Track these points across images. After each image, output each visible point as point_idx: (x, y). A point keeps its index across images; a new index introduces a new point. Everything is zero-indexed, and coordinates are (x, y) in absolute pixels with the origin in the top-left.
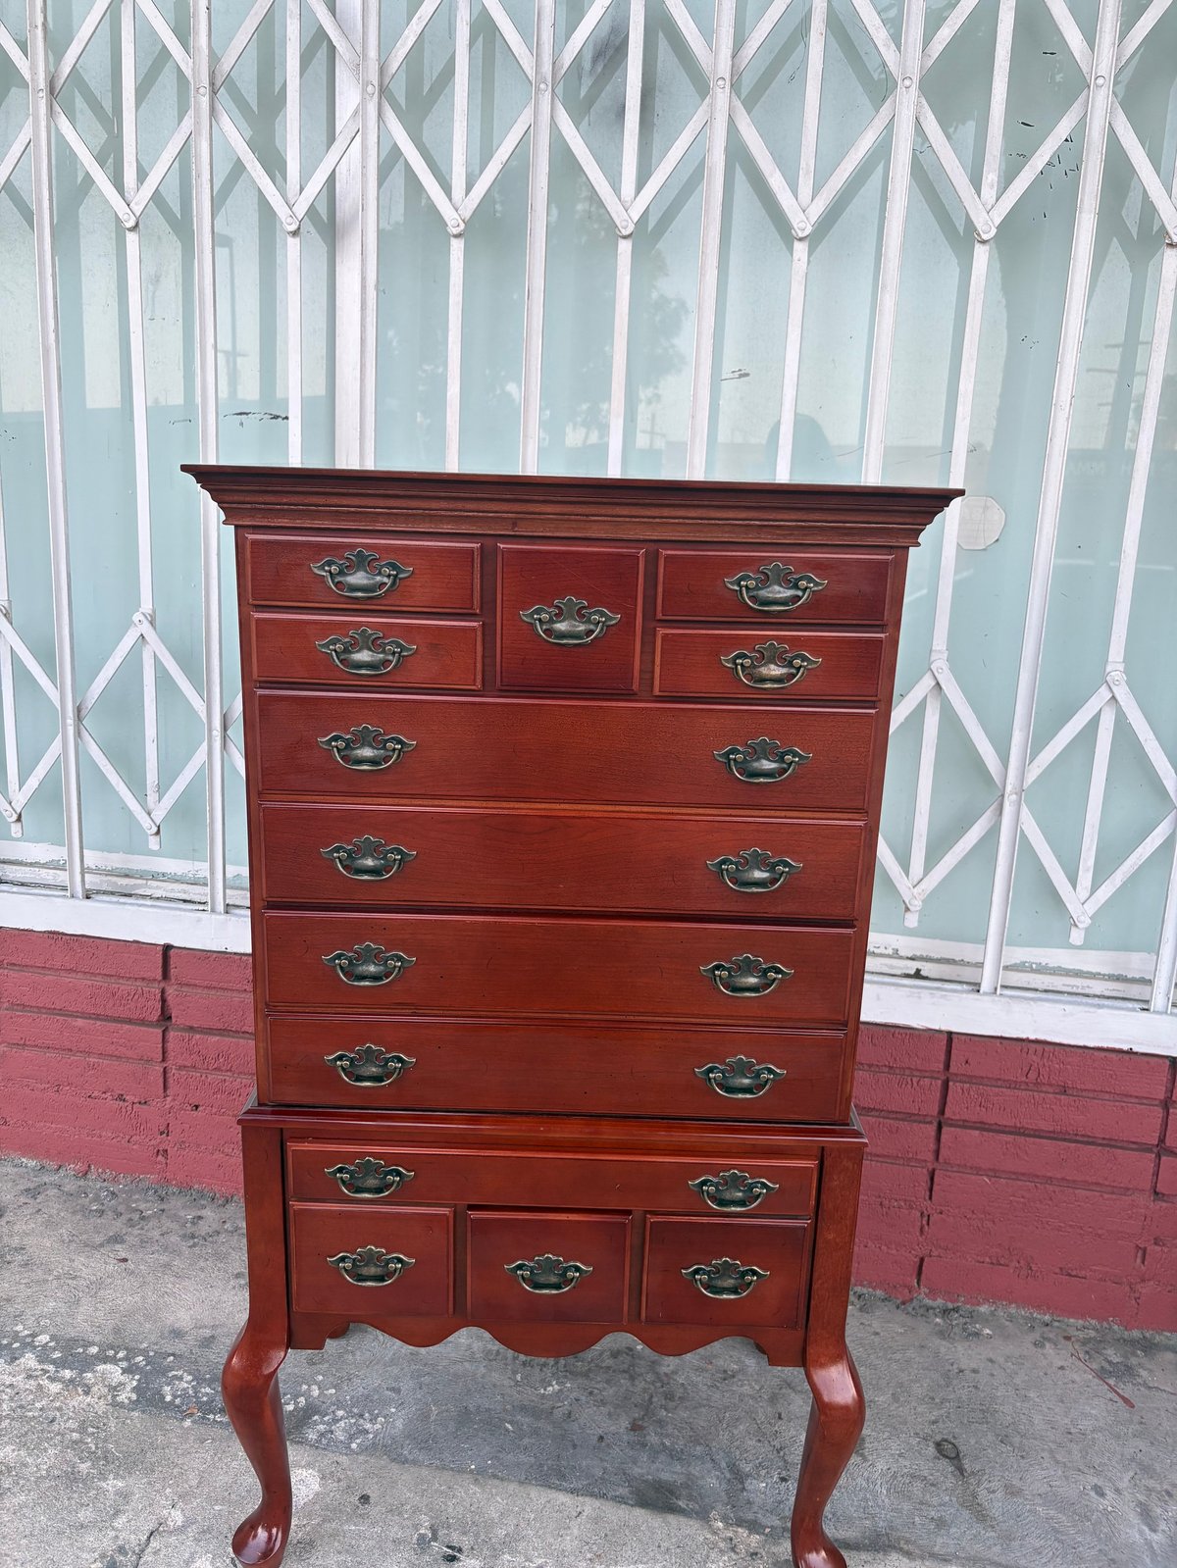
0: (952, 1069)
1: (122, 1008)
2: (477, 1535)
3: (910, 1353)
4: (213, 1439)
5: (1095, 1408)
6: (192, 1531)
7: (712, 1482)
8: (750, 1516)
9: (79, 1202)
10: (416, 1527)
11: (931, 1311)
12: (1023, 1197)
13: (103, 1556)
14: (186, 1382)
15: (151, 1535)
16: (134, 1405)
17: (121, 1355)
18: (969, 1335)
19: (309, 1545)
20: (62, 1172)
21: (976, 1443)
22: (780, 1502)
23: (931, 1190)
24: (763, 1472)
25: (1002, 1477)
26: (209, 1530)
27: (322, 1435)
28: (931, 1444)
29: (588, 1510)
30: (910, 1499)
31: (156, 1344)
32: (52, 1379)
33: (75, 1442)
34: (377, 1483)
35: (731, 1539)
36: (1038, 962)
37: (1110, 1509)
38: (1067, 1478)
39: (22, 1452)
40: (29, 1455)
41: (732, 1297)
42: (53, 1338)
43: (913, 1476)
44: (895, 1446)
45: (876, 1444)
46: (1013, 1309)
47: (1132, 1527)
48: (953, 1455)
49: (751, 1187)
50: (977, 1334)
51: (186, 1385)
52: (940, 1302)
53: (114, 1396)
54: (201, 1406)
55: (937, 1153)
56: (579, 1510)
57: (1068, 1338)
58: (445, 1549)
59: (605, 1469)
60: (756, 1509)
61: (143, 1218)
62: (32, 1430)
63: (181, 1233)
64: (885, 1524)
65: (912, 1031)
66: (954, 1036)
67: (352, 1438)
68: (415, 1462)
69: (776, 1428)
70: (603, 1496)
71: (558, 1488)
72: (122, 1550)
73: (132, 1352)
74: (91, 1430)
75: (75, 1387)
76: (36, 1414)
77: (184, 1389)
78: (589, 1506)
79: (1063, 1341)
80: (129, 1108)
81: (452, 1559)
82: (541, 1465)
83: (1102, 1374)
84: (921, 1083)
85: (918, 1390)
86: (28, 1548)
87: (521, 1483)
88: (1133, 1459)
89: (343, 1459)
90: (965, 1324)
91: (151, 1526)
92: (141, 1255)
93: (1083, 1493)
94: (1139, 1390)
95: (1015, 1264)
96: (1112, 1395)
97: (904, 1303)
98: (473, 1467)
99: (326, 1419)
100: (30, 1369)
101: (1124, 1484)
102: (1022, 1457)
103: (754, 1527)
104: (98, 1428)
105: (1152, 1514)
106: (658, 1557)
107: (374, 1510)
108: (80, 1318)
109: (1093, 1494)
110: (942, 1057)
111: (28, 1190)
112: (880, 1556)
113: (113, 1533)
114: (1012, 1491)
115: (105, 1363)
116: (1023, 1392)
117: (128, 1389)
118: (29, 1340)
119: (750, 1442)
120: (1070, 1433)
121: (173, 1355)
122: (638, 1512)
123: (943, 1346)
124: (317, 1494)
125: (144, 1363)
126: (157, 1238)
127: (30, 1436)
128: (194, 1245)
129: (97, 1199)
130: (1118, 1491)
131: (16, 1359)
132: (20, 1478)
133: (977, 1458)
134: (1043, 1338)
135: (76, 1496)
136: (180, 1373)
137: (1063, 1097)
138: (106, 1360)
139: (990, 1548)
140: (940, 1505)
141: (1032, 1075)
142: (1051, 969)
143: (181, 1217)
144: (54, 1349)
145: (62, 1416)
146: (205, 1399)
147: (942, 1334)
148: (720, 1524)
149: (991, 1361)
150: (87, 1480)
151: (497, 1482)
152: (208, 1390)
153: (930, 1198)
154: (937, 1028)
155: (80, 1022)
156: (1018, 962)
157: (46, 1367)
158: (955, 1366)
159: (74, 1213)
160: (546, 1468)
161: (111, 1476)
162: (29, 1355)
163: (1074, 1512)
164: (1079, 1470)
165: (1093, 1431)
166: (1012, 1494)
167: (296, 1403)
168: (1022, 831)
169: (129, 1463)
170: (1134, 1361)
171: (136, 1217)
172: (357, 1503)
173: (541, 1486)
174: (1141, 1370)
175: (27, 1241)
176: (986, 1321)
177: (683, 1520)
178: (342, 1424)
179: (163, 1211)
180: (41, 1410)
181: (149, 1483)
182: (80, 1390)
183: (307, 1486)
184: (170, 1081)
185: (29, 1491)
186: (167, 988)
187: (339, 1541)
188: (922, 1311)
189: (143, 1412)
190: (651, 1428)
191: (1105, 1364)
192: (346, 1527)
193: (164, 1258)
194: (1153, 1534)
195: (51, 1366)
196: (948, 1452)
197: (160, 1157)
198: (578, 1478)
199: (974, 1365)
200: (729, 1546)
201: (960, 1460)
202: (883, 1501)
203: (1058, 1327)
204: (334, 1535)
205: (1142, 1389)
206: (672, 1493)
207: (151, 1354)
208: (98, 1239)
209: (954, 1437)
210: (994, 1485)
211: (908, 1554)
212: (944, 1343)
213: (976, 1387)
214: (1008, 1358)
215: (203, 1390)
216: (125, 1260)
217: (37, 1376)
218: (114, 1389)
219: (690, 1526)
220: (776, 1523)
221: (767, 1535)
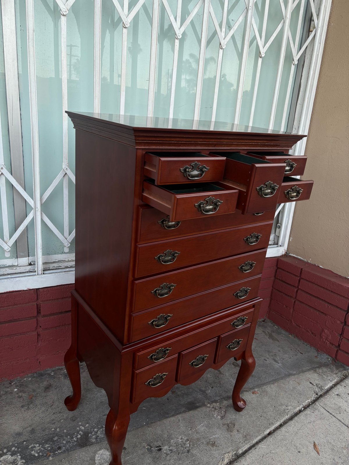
2: (160, 440)
4: (64, 458)
7: (200, 396)
8: (213, 400)
10: (144, 447)
14: (38, 447)
17: (5, 451)
22: (216, 393)
24: (207, 388)
27: (96, 438)
28: (232, 365)
31: (15, 441)
35: (213, 407)
37: (269, 363)
38: (259, 360)
43: (234, 374)
44: (226, 369)
45: (223, 370)
47: (275, 364)
51: (38, 448)
54: (50, 451)
56: (178, 419)
58: (156, 448)
59: (175, 406)
60: (213, 397)
70: (180, 413)
71: (170, 417)
73: (9, 448)
77: (39, 449)
78: (179, 417)
81: (160, 450)
82: (160, 414)
87: (159, 421)
88: (265, 350)
98: (144, 424)
99: (93, 433)
101: (268, 357)
103: (216, 402)
105: (276, 360)
106: (204, 420)
109: (265, 361)
112: (242, 394)
115: (2, 457)
117: (19, 460)
122: (191, 412)
125: (16, 449)
136: (33, 445)
139: (258, 381)
146: (49, 448)
148: (209, 405)
151: (154, 424)
152: (47, 445)
160: (162, 414)
163: (265, 367)
164: (259, 357)
165: (255, 348)
167: (80, 434)
173: (165, 419)
177: (201, 408)
178: (99, 432)
183: (105, 455)
190: (176, 390)
192: (126, 459)
198: (171, 412)
200: (214, 409)
206: (194, 403)
207: (16, 445)
211: (246, 391)
218: (14, 463)
219: (204, 409)
220: (219, 398)
221: (219, 402)
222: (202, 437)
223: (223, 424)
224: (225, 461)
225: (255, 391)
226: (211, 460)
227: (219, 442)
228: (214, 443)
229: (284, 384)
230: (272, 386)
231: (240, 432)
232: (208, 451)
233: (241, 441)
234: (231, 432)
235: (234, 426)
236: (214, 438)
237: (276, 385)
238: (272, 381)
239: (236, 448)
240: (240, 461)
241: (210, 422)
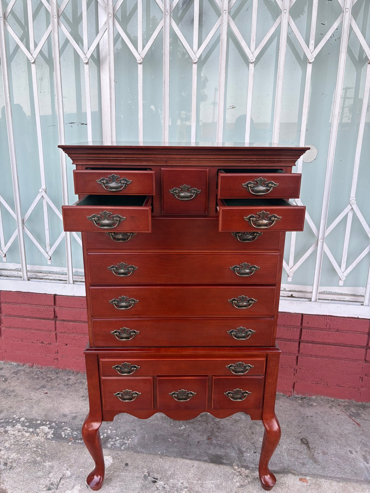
0: (303, 325)
1: (41, 315)
2: (162, 474)
3: (291, 412)
4: (78, 448)
5: (349, 427)
6: (74, 477)
7: (233, 454)
8: (245, 464)
9: (31, 375)
10: (143, 472)
11: (297, 399)
12: (325, 363)
13: (46, 486)
14: (69, 431)
15: (61, 479)
16: (53, 439)
17: (47, 423)
18: (309, 405)
19: (110, 480)
20: (25, 366)
21: (313, 439)
22: (254, 460)
23: (297, 362)
24: (249, 451)
25: (321, 449)
26: (79, 477)
27: (112, 445)
28: (299, 440)
29: (196, 465)
30: (294, 457)
31: (58, 419)
32: (26, 432)
33: (35, 451)
34: (130, 459)
35: (240, 472)
36: (329, 291)
37: (354, 457)
38: (341, 448)
39: (18, 455)
40: (21, 456)
41: (240, 400)
42: (26, 419)
43: (294, 450)
44: (288, 441)
45: (283, 440)
46: (322, 397)
47: (361, 462)
48: (306, 443)
49: (245, 367)
50: (312, 405)
51: (69, 432)
52: (300, 396)
53: (46, 436)
54: (74, 438)
55: (299, 351)
56: (193, 465)
57: (339, 405)
58: (153, 479)
59: (200, 452)
60: (247, 462)
61: (51, 380)
62: (21, 448)
63: (64, 384)
64: (287, 465)
65: (291, 314)
66: (303, 315)
67: (121, 446)
68: (141, 452)
69: (252, 437)
70: (200, 460)
71: (186, 458)
72: (52, 484)
73: (51, 422)
74: (40, 447)
75: (34, 434)
76: (22, 443)
77: (68, 433)
78: (196, 463)
79: (338, 406)
80: (45, 345)
81: (155, 482)
82: (181, 452)
83: (350, 416)
84: (294, 330)
85: (294, 423)
86: (23, 485)
87: (175, 457)
88: (361, 442)
89: (119, 452)
90: (308, 402)
91: (61, 476)
92: (52, 391)
93: (346, 453)
94: (362, 420)
95: (323, 383)
96: (354, 422)
97: (289, 396)
98: (160, 453)
99: (113, 440)
100: (19, 429)
101: (358, 450)
102: (327, 443)
103: (247, 467)
104: (42, 446)
105: (367, 458)
106: (218, 478)
107: (130, 468)
108: (34, 412)
109: (349, 453)
110: (300, 322)
111: (14, 372)
112: (286, 475)
113: (49, 479)
114: (324, 453)
115: (43, 426)
116: (327, 422)
117: (51, 434)
118: (18, 420)
119: (244, 442)
120: (341, 435)
121: (64, 422)
122: (211, 464)
123: (302, 409)
124: (112, 464)
125: (55, 425)
126: (57, 385)
127: (21, 450)
128: (68, 388)
129: (36, 374)
130: (356, 452)
131: (14, 426)
132: (18, 463)
133: (313, 443)
134: (332, 406)
135: (36, 468)
136: (67, 428)
137: (337, 332)
138: (43, 425)
139: (318, 471)
140: (303, 459)
141: (328, 326)
142: (333, 293)
143: (63, 379)
144: (26, 422)
145: (30, 443)
146: (75, 436)
147: (301, 406)
148: (236, 467)
149: (316, 413)
150: (39, 463)
151: (167, 457)
152: (76, 433)
153: (297, 365)
154: (298, 313)
155: (28, 319)
156: (323, 291)
157: (24, 428)
158: (306, 415)
159: (29, 379)
160: (182, 452)
161: (47, 461)
162: (18, 424)
163: (344, 459)
164: (345, 446)
165: (349, 434)
166: (325, 454)
167: (104, 436)
168: (324, 251)
169: (52, 457)
170: (360, 412)
171: (49, 379)
172: (124, 466)
173: (181, 458)
174: (362, 414)
175: (15, 388)
176: (314, 401)
177: (225, 466)
178: (118, 441)
179: (58, 377)
180: (23, 441)
181: (59, 463)
182: (35, 435)
183: (109, 461)
184: (58, 337)
185: (22, 467)
186: (55, 308)
187: (119, 478)
188: (295, 399)
189: (56, 441)
190: (214, 438)
191: (352, 413)
192: (121, 474)
193: (59, 392)
194: (368, 464)
195: (26, 428)
196: (305, 442)
197: (56, 360)
198: (192, 455)
199: (311, 415)
200: (239, 474)
201: (308, 444)
202: (286, 458)
203: (336, 402)
204: (118, 476)
205: (363, 420)
206: (221, 458)
207: (57, 422)
208: (38, 387)
209: (306, 437)
210: (319, 451)
211: (294, 474)
212: (302, 408)
213: (312, 422)
214: (321, 412)
215: (74, 433)
216: (47, 393)
217: (21, 431)
218: (46, 434)
219: (227, 469)
220: (254, 466)
221: (251, 470)
225: (305, 479)
229: (354, 489)
230: (334, 483)
237: (341, 484)
238: (339, 478)
241: (224, 484)
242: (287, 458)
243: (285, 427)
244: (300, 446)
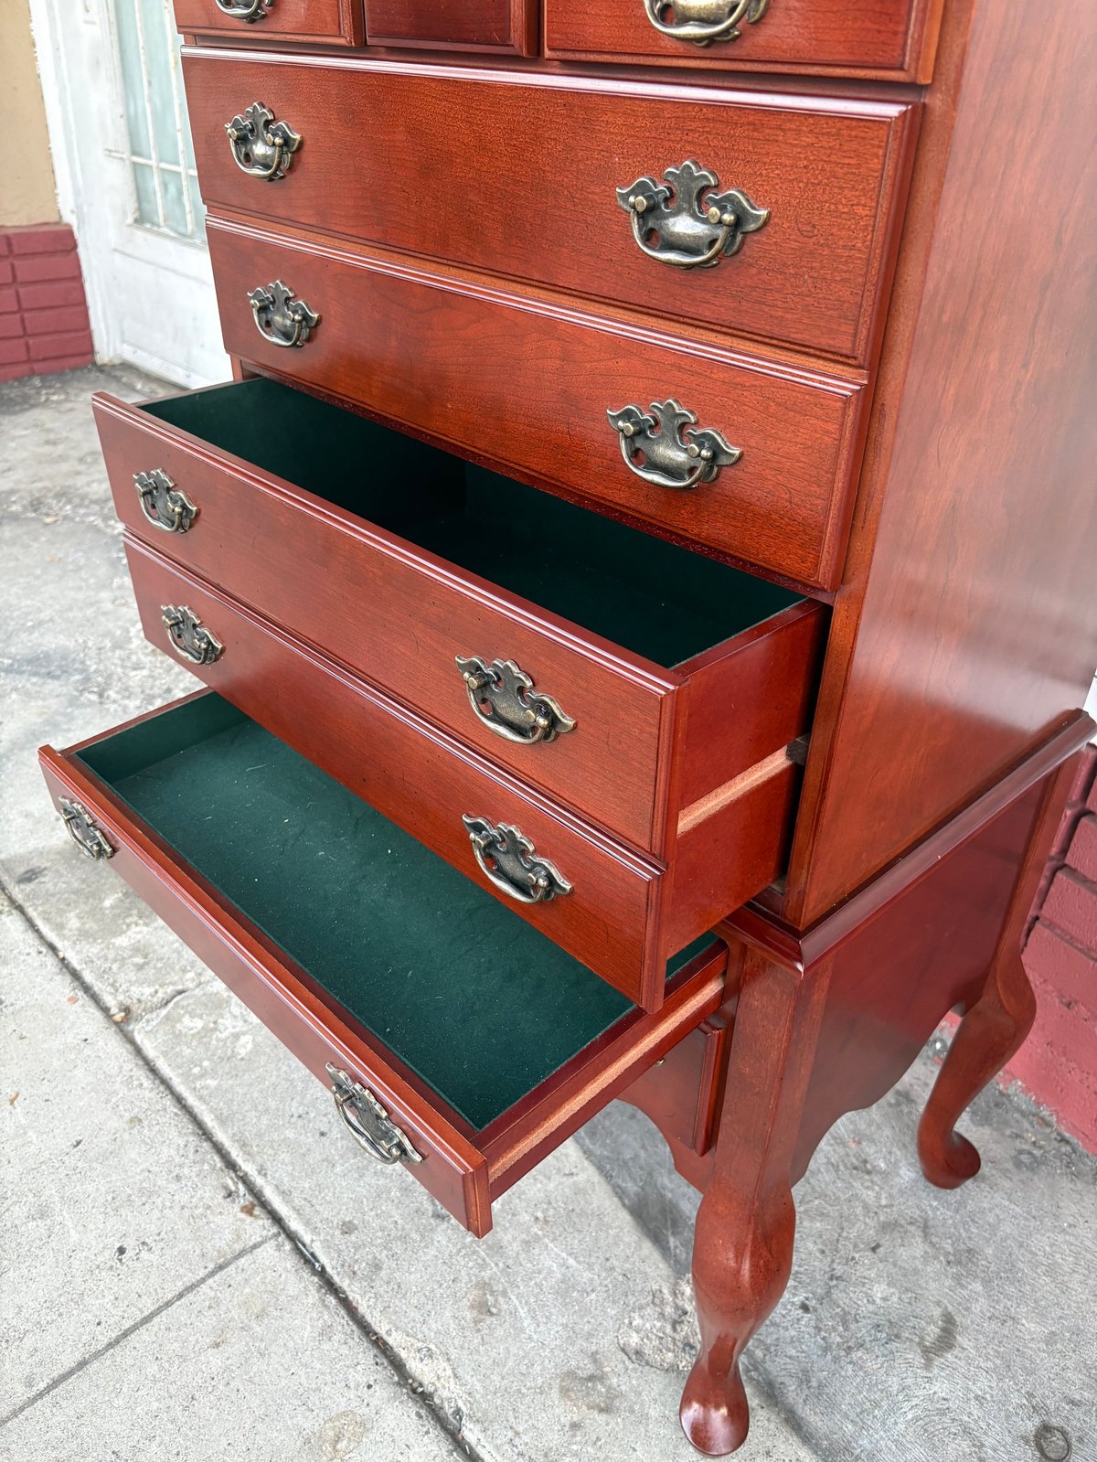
28: (1037, 1421)
29: (581, 1178)
35: (683, 1314)
43: (966, 1431)
44: (983, 1384)
45: (962, 1364)
56: (574, 1170)
59: (636, 1156)
64: (869, 1447)
69: (857, 1256)
70: (608, 1177)
78: (588, 1175)
106: (597, 1268)
119: (810, 1246)
122: (625, 1217)
148: (688, 1291)
177: (655, 1256)
196: (1052, 1448)
198: (604, 1145)
200: (676, 1317)
202: (896, 1423)
206: (675, 1224)
209: (1080, 1440)
219: (656, 1268)
222: (510, 1262)
223: (597, 1352)
224: (420, 1365)
226: (414, 1301)
227: (500, 1332)
228: (489, 1311)
231: (574, 1436)
232: (448, 1287)
233: (526, 1438)
234: (565, 1392)
235: (601, 1410)
236: (514, 1313)
239: (485, 1412)
240: (427, 1432)
241: (593, 1296)
242: (901, 1427)
243: (1030, 1333)
244: (1008, 1440)
